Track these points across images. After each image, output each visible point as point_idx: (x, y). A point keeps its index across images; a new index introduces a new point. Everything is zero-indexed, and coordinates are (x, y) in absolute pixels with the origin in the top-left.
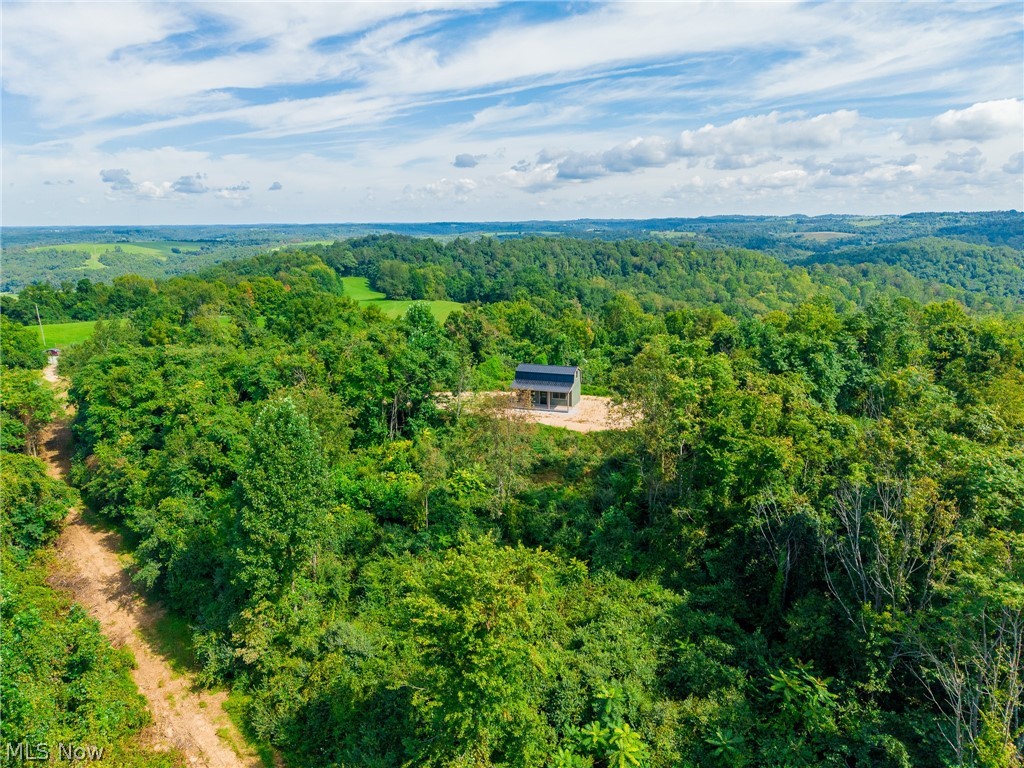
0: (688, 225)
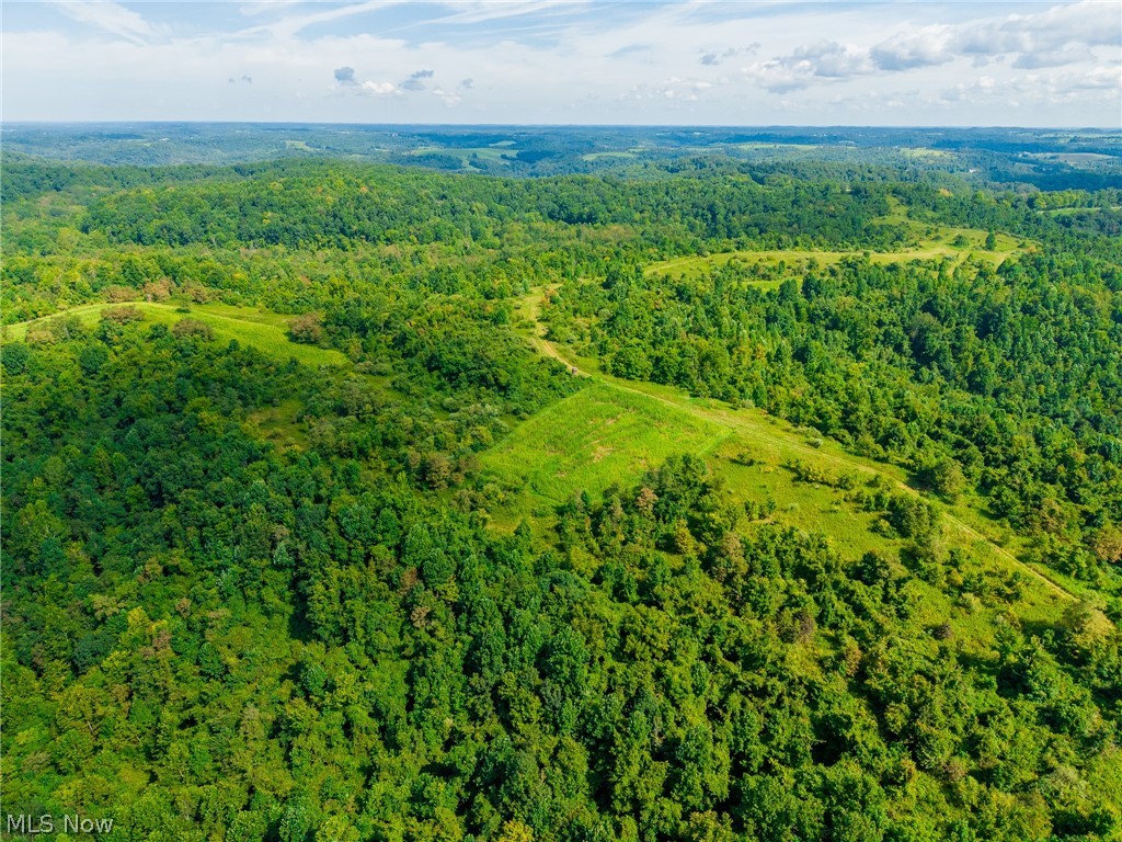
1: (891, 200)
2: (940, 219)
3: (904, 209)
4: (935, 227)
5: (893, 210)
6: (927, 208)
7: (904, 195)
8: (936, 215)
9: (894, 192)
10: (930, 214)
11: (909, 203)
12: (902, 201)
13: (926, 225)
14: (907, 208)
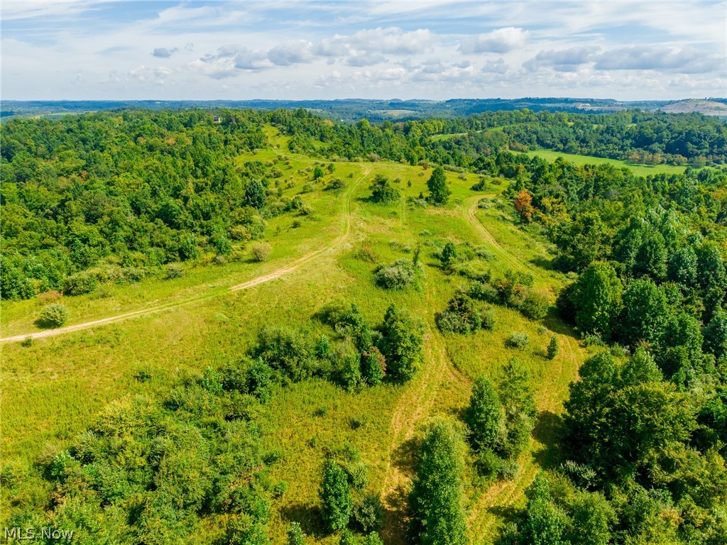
0: (323, 105)
1: (269, 131)
2: (331, 150)
3: (284, 140)
4: (327, 163)
5: (270, 141)
6: (313, 138)
7: (284, 123)
8: (326, 146)
9: (272, 120)
10: (318, 145)
11: (291, 132)
12: (282, 130)
13: (314, 160)
14: (289, 138)
